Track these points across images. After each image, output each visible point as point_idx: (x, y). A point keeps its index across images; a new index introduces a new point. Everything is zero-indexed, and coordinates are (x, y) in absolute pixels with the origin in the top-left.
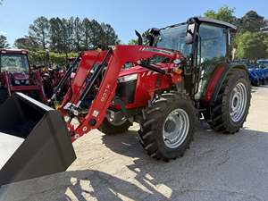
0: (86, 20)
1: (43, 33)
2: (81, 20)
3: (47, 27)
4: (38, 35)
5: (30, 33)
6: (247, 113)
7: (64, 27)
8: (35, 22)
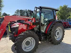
0: (29, 10)
1: (18, 13)
2: (28, 10)
3: (19, 12)
4: (17, 14)
5: (15, 14)
6: (64, 37)
7: (23, 12)
8: (16, 11)
